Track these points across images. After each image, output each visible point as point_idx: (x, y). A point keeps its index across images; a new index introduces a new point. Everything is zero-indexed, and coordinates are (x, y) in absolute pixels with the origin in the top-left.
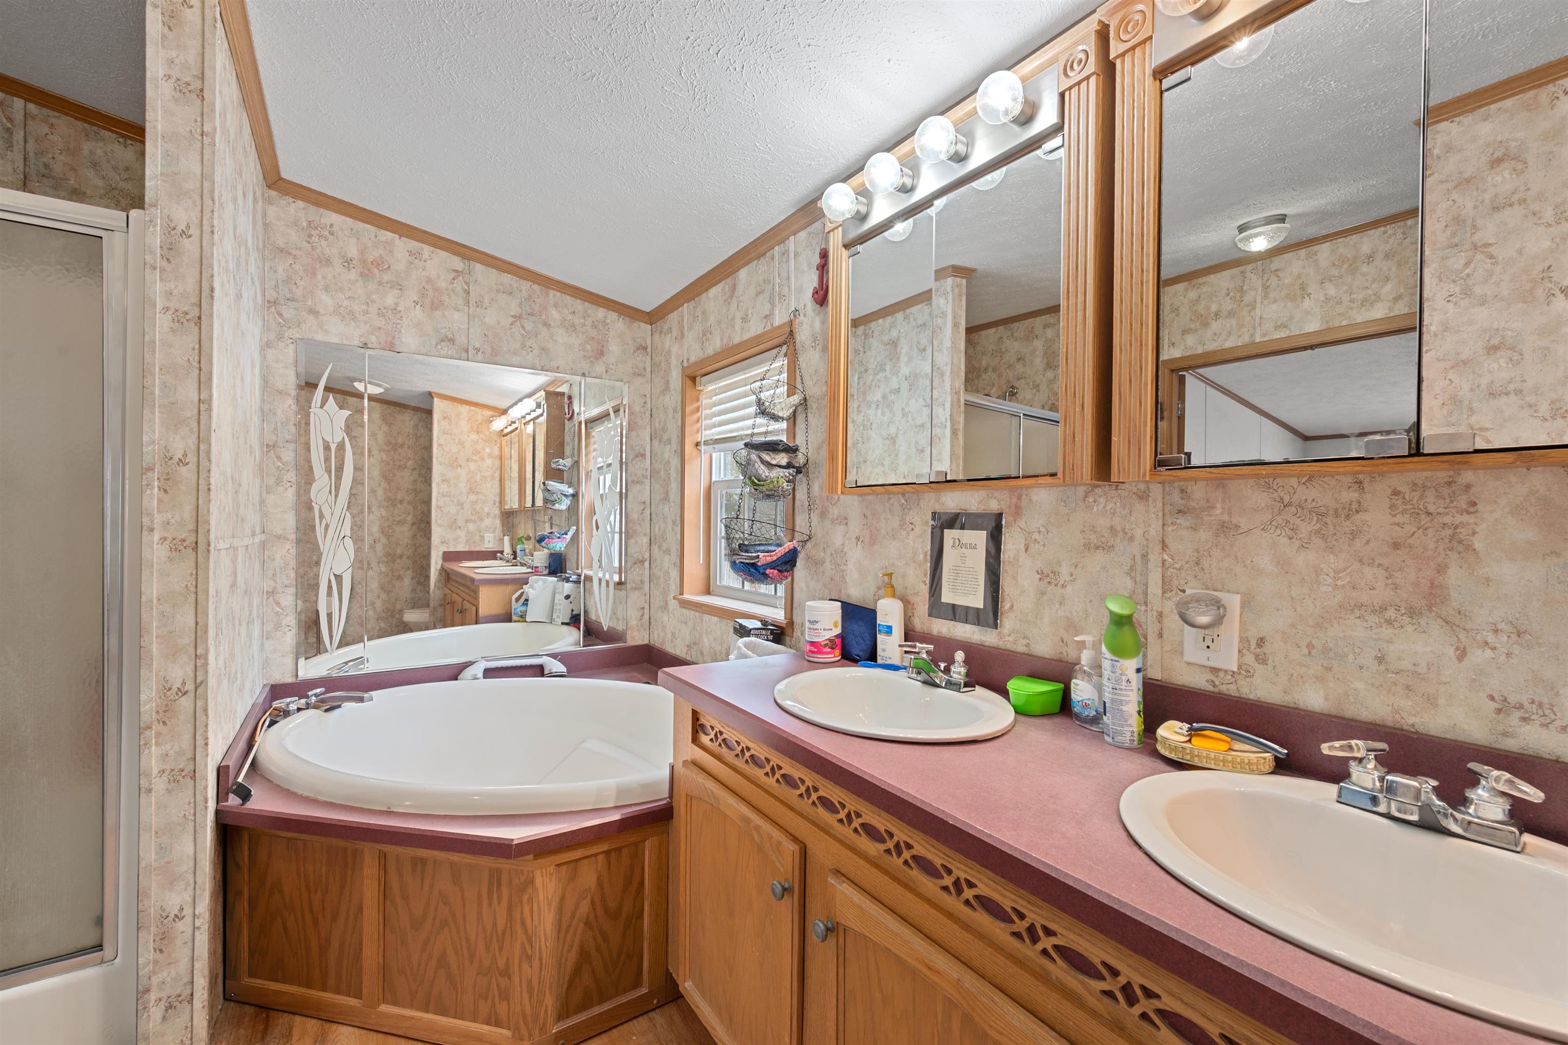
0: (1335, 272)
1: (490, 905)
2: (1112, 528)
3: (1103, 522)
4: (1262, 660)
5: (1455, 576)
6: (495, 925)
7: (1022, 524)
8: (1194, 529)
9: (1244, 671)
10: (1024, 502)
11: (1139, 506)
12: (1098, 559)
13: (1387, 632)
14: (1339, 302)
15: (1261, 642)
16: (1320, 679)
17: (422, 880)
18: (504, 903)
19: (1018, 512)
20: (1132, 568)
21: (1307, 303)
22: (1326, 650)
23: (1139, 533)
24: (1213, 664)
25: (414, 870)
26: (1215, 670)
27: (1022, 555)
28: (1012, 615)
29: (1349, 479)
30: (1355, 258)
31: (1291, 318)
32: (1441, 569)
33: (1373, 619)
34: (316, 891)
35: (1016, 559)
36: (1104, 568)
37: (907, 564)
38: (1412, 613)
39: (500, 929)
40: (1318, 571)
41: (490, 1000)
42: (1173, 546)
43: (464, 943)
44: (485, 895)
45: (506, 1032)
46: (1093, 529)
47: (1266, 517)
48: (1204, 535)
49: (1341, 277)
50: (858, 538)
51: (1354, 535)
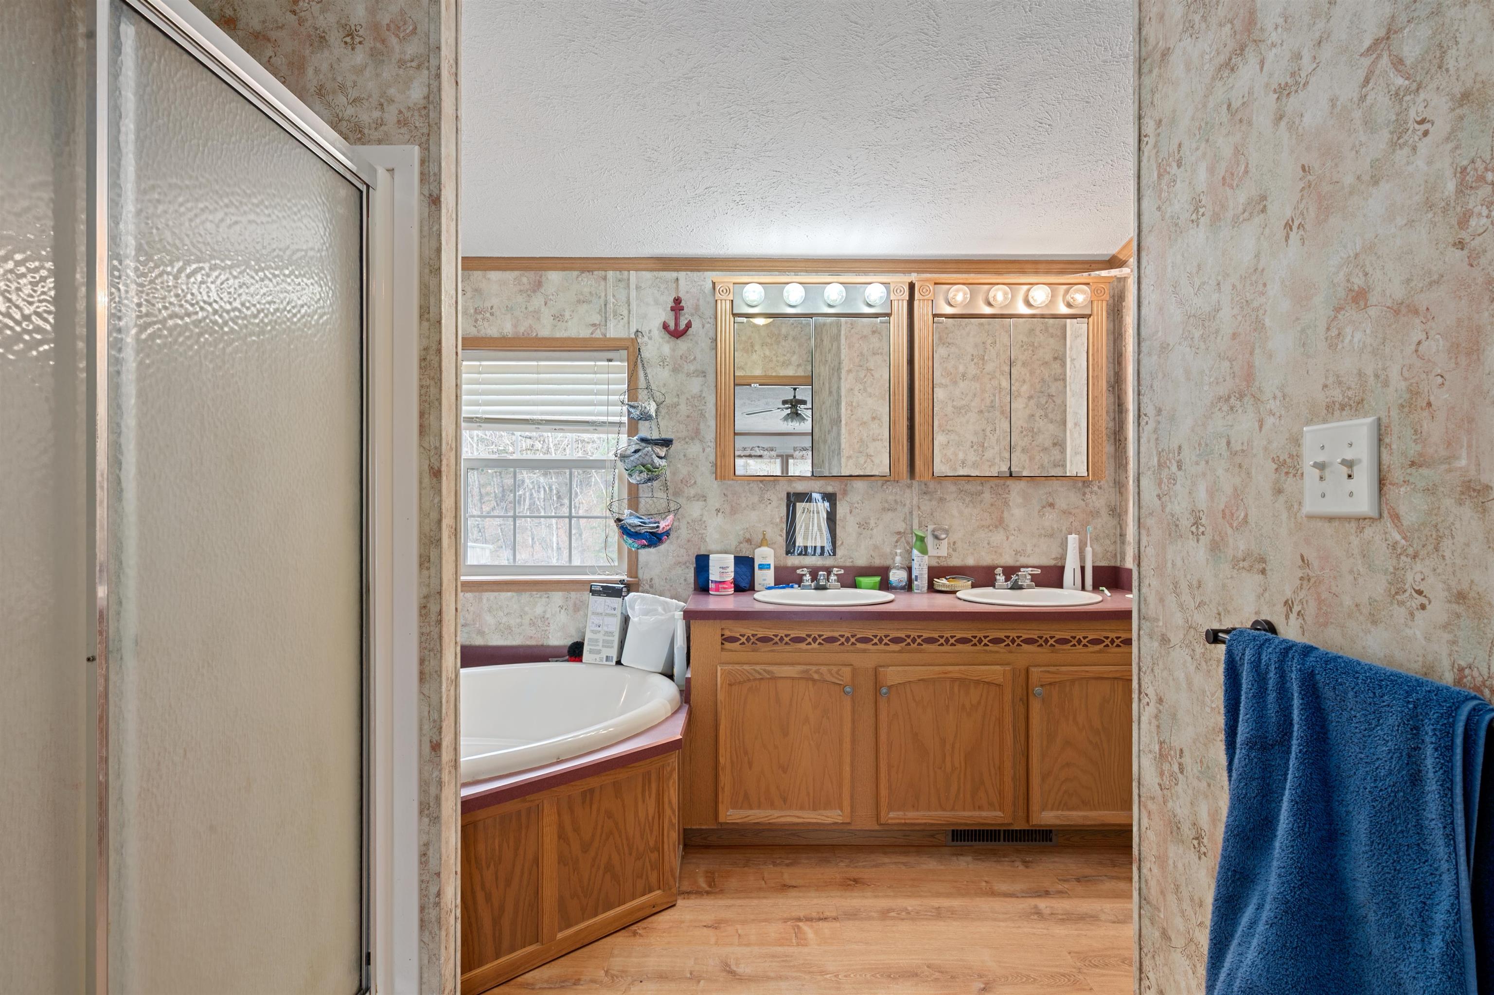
0: (769, 341)
1: (644, 801)
2: (896, 501)
3: (891, 498)
4: (954, 550)
5: (1006, 514)
6: (647, 814)
7: (848, 499)
8: (930, 500)
9: (950, 556)
10: (849, 488)
11: (908, 491)
12: (890, 515)
13: (990, 534)
14: (771, 361)
15: (954, 543)
16: (972, 554)
17: (591, 808)
18: (653, 796)
19: (845, 493)
20: (905, 519)
21: (755, 357)
22: (974, 543)
23: (908, 502)
24: (939, 555)
25: (584, 802)
26: (939, 557)
27: (848, 515)
28: (842, 547)
29: (979, 482)
30: (779, 334)
31: (746, 364)
32: (1003, 512)
33: (987, 530)
34: (488, 867)
35: (845, 517)
36: (892, 519)
37: (766, 525)
38: (996, 527)
39: (650, 818)
40: (971, 515)
41: (644, 877)
42: (922, 508)
43: (625, 842)
44: (640, 796)
45: (658, 892)
46: (887, 502)
47: (955, 495)
48: (934, 503)
49: (772, 344)
50: (718, 511)
51: (981, 502)
